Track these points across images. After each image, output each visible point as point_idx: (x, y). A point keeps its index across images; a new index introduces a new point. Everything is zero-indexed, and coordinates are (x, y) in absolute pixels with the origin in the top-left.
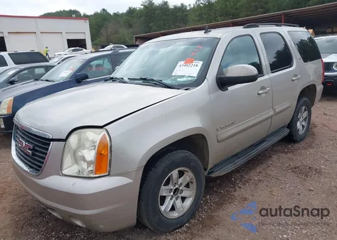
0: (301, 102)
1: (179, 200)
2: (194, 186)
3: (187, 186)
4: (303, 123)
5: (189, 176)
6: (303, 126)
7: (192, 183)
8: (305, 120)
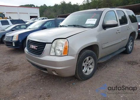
0: (130, 38)
1: (89, 69)
2: (93, 64)
3: (91, 64)
4: (131, 47)
5: (92, 60)
6: (131, 48)
7: (93, 63)
8: (131, 45)
